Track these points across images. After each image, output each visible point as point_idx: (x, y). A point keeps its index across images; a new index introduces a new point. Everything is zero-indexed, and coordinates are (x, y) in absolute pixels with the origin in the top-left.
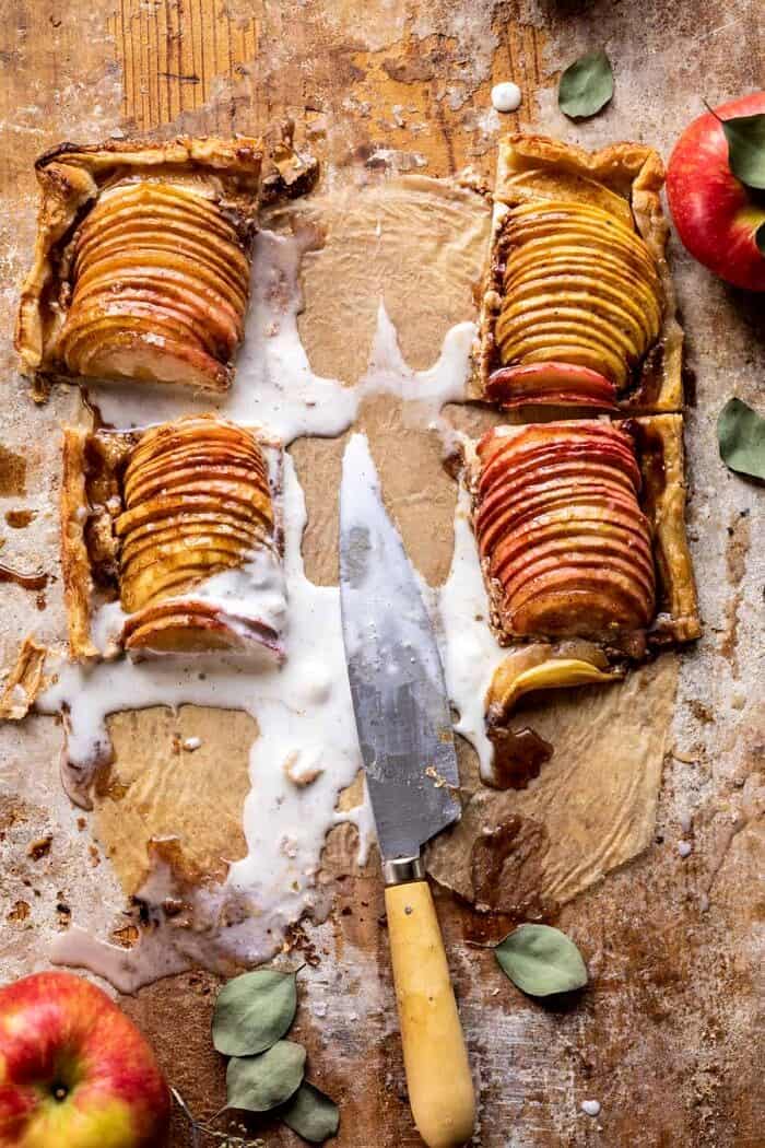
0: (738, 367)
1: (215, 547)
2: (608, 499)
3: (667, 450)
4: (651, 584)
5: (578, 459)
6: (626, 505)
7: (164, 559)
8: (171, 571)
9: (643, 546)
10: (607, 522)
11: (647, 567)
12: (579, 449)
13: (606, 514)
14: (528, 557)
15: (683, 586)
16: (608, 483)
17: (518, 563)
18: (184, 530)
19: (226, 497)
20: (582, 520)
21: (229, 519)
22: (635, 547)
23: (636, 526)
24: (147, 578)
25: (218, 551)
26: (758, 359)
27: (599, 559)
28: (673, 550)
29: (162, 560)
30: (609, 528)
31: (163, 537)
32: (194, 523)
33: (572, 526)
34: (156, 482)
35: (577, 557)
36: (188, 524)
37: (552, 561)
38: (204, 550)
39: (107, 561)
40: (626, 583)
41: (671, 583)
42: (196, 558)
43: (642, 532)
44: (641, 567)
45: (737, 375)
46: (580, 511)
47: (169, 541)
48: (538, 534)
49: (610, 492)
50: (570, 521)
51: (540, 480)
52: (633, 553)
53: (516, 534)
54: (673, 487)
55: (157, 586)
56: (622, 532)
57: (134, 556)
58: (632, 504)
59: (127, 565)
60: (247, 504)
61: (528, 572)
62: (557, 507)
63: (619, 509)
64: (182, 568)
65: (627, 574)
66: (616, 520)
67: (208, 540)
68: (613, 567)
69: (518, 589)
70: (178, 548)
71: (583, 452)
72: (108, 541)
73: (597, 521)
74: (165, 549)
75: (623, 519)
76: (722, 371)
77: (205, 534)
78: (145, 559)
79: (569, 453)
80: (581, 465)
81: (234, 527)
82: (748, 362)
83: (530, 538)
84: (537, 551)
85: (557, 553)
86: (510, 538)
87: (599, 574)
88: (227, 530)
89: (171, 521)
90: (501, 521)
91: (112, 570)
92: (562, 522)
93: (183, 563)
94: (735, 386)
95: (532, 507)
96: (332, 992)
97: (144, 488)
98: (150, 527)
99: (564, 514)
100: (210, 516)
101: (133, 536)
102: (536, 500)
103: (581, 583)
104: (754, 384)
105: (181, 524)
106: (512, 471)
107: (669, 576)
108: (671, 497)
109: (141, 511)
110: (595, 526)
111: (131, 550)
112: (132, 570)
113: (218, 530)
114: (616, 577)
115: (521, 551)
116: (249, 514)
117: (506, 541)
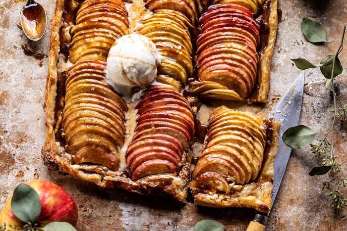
0: (301, 7)
1: (106, 41)
2: (246, 43)
3: (271, 34)
4: (254, 79)
5: (239, 27)
6: (252, 48)
7: (87, 44)
8: (88, 48)
9: (254, 64)
10: (243, 51)
11: (254, 72)
12: (240, 23)
13: (244, 48)
14: (213, 57)
15: (265, 83)
16: (247, 38)
17: (208, 59)
18: (95, 34)
19: (112, 24)
20: (235, 48)
21: (112, 32)
22: (252, 63)
23: (253, 56)
24: (80, 50)
25: (106, 43)
26: (308, 5)
27: (238, 64)
28: (265, 69)
29: (86, 44)
30: (244, 53)
31: (88, 36)
32: (100, 32)
33: (231, 49)
34: (88, 15)
35: (230, 61)
36: (97, 32)
37: (221, 61)
38: (101, 42)
39: (67, 42)
40: (245, 75)
41: (261, 81)
42: (98, 45)
43: (255, 58)
44: (252, 72)
45: (300, 10)
46: (235, 45)
47: (89, 37)
48: (218, 50)
49: (247, 41)
50: (231, 47)
51: (224, 31)
52: (250, 65)
53: (211, 48)
54: (270, 47)
55: (83, 53)
56: (248, 56)
57: (77, 41)
58: (254, 48)
59: (73, 45)
60: (119, 27)
61: (211, 63)
62: (228, 42)
63: (249, 48)
64: (93, 47)
65: (247, 72)
66: (247, 51)
67: (104, 39)
68: (242, 68)
69: (206, 68)
70: (92, 40)
71: (242, 25)
72: (67, 35)
73: (240, 50)
74: (88, 40)
75: (250, 52)
76: (295, 8)
77: (103, 36)
78: (80, 43)
79: (237, 24)
80: (240, 29)
81: (113, 35)
82: (305, 6)
83: (215, 51)
84: (216, 56)
85: (223, 58)
86: (208, 49)
87: (237, 69)
88: (111, 36)
89: (91, 31)
90: (206, 43)
91: (68, 46)
92: (228, 47)
93: (93, 45)
94: (299, 13)
95: (219, 40)
96: (132, 215)
97: (83, 17)
98: (83, 32)
99: (229, 45)
100: (106, 30)
101: (76, 34)
102: (220, 37)
103: (229, 70)
104: (306, 13)
105: (95, 32)
106: (215, 25)
107: (261, 78)
108: (268, 50)
109: (81, 25)
110: (239, 51)
111: (75, 39)
112: (74, 47)
113: (108, 35)
114: (242, 72)
115: (211, 55)
116: (120, 31)
117: (206, 50)
